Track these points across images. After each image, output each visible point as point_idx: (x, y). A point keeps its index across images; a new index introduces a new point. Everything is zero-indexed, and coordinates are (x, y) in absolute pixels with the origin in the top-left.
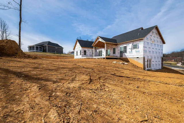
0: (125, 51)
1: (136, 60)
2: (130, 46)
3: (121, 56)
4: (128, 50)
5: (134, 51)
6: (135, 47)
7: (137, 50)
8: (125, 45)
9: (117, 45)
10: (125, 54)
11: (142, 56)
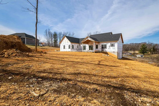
0: (106, 47)
1: (113, 53)
2: (108, 45)
3: (103, 50)
4: (108, 47)
5: (111, 48)
6: (112, 45)
7: (114, 47)
8: (105, 44)
9: (99, 43)
10: (105, 49)
11: (117, 51)
